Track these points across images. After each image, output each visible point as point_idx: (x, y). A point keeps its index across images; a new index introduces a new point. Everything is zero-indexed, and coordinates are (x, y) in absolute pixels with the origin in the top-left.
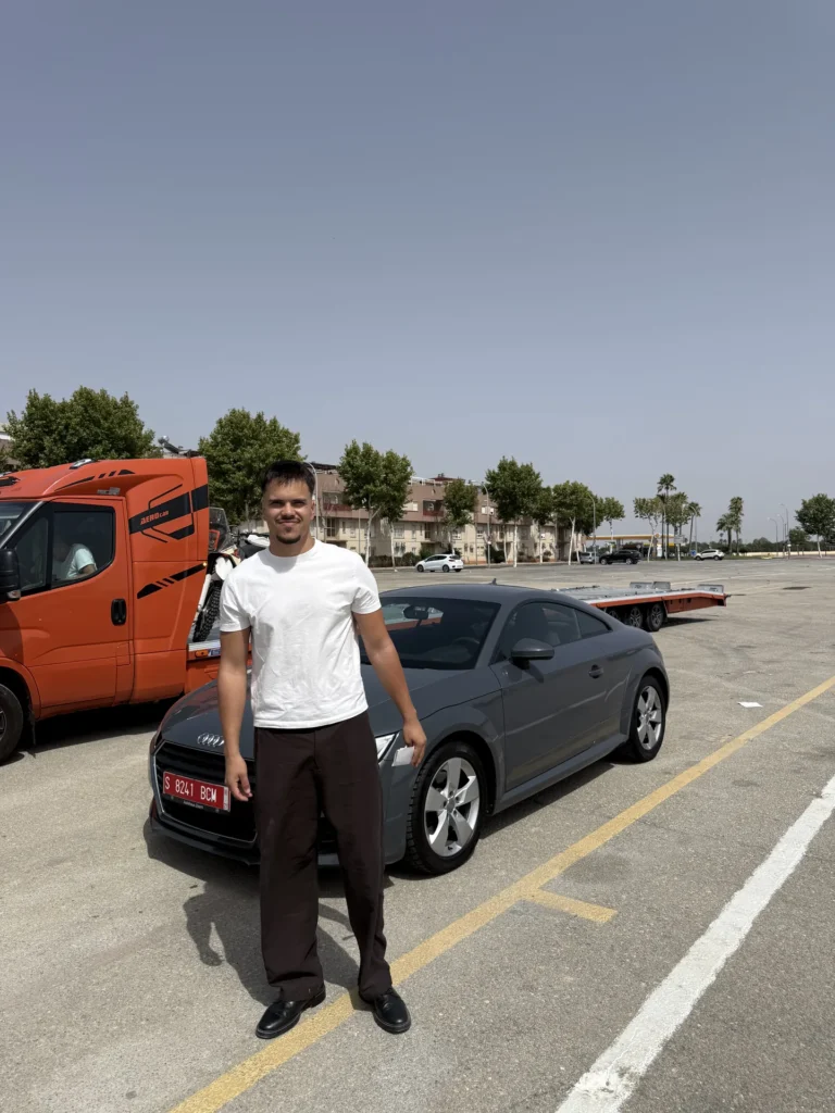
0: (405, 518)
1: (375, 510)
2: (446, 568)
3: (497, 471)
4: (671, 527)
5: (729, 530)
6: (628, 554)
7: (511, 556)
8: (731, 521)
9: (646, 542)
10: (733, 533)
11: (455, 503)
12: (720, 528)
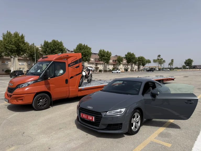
0: (110, 63)
1: (104, 62)
2: (117, 72)
3: (127, 54)
4: (160, 65)
5: (171, 65)
6: (152, 70)
7: (129, 70)
8: (171, 63)
9: (155, 68)
10: (171, 66)
11: (119, 60)
12: (169, 65)
